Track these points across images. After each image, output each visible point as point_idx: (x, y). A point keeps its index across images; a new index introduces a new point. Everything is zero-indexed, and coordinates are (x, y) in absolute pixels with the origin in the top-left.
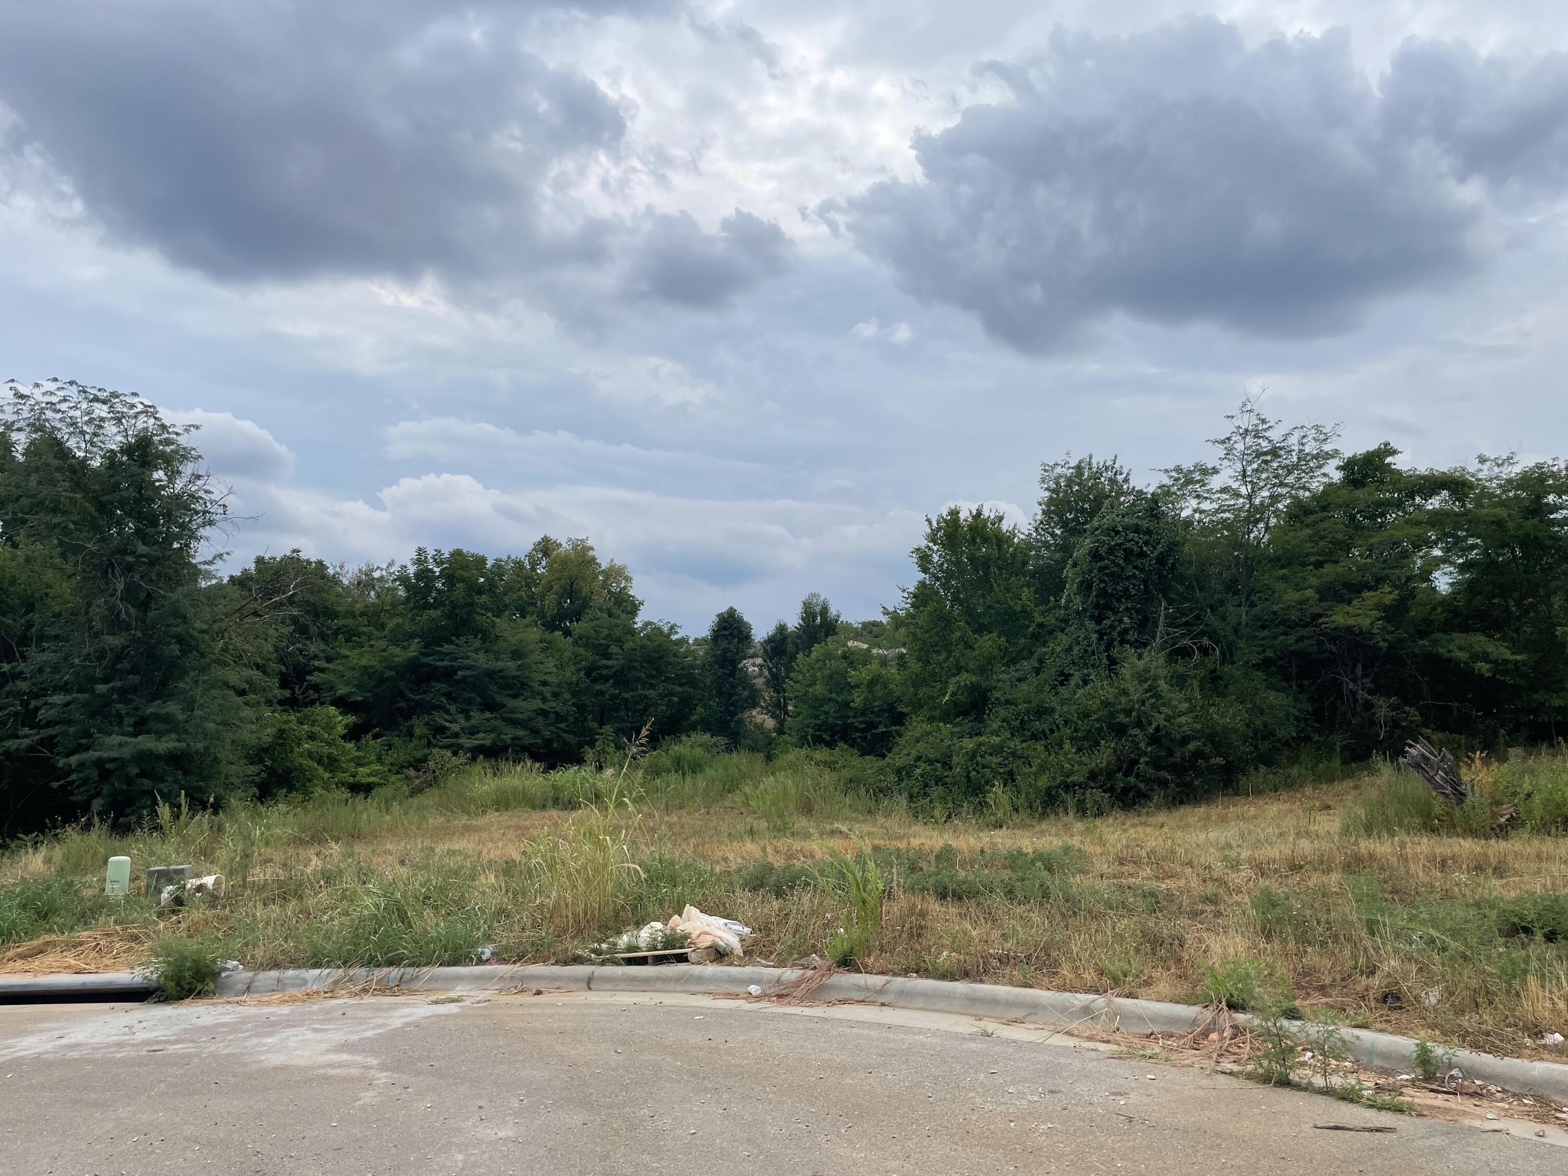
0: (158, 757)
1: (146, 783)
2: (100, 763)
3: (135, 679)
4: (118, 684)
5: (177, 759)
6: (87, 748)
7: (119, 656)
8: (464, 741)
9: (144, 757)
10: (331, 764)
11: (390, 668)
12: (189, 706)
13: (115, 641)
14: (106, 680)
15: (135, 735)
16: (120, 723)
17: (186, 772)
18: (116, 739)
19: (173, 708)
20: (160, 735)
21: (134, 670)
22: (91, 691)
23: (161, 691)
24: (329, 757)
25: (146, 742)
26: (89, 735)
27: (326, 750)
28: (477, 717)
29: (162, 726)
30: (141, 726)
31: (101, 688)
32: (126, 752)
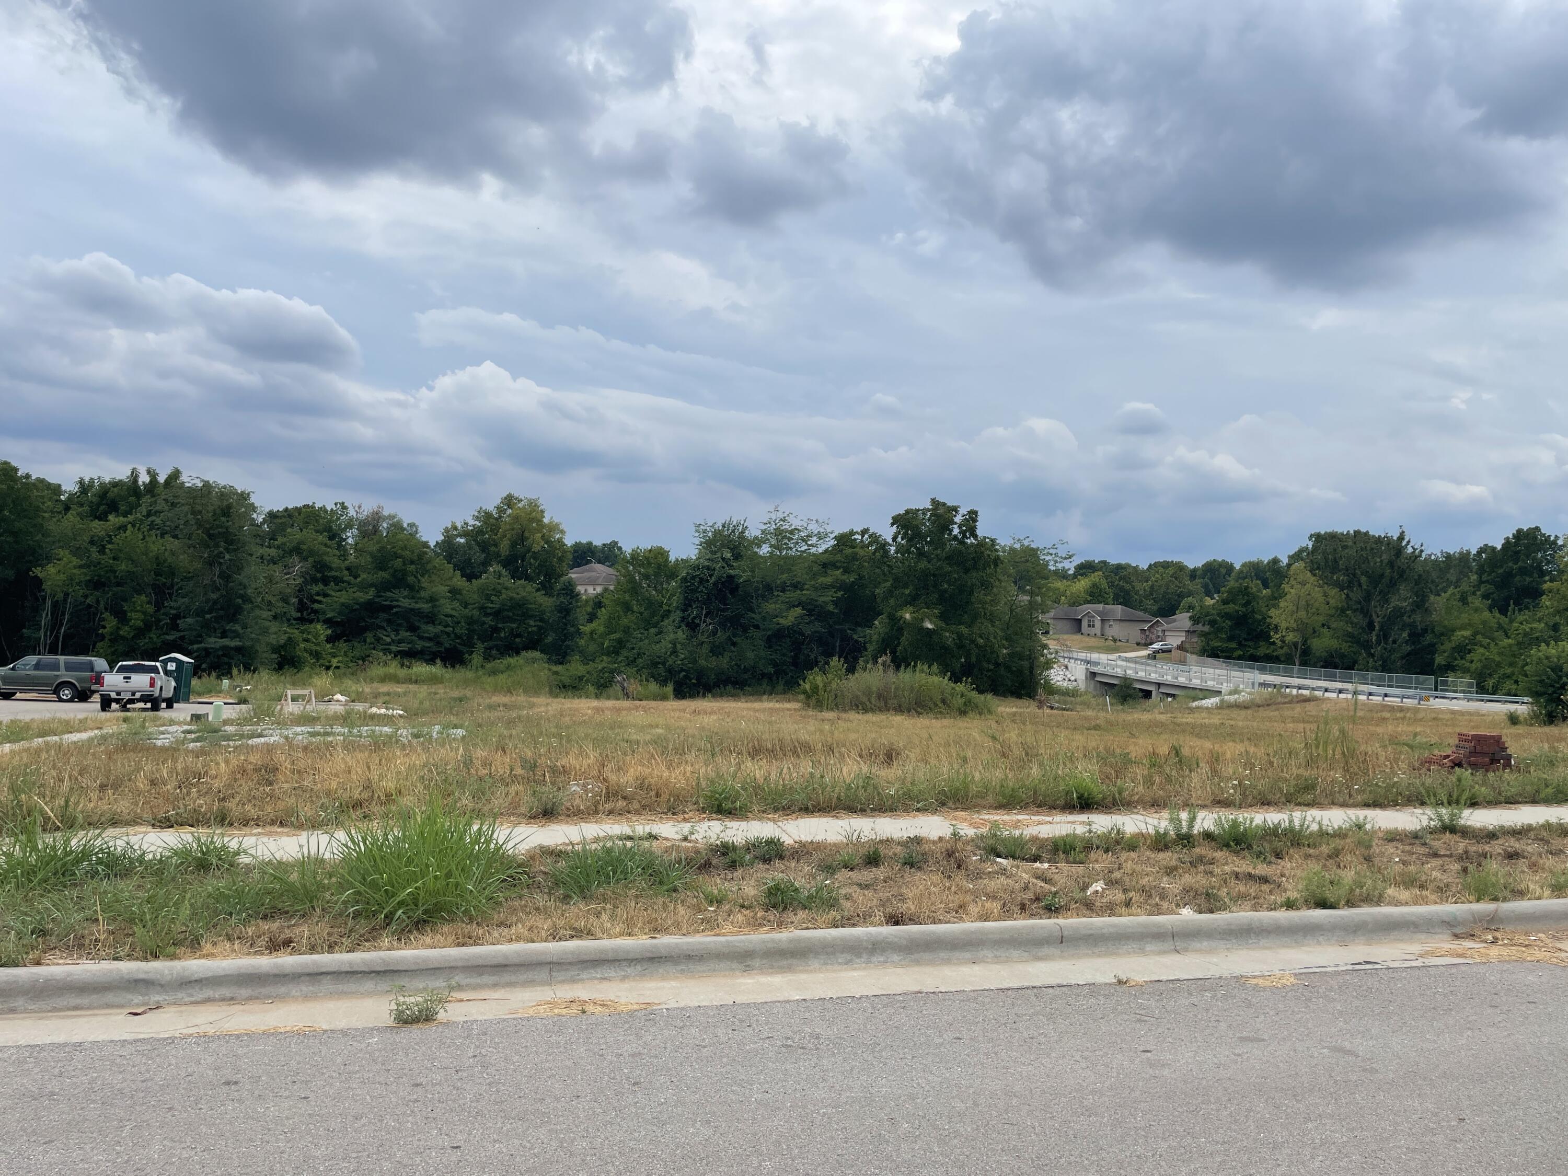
0: (231, 648)
1: (226, 660)
2: (206, 649)
3: (222, 612)
4: (214, 614)
5: (238, 649)
6: (201, 642)
7: (215, 602)
8: (394, 648)
9: (224, 648)
10: (317, 655)
11: (357, 604)
12: (245, 627)
13: (214, 596)
14: (210, 612)
15: (222, 638)
16: (215, 631)
17: (243, 656)
18: (213, 640)
19: (237, 627)
20: (232, 638)
21: (222, 609)
22: (203, 617)
23: (232, 618)
24: (316, 651)
25: (226, 642)
26: (201, 636)
27: (314, 648)
28: (404, 634)
29: (233, 635)
30: (224, 635)
31: (208, 616)
32: (218, 646)
